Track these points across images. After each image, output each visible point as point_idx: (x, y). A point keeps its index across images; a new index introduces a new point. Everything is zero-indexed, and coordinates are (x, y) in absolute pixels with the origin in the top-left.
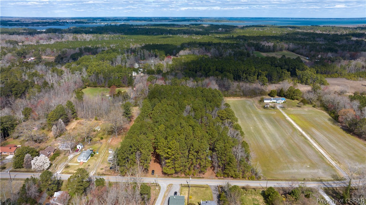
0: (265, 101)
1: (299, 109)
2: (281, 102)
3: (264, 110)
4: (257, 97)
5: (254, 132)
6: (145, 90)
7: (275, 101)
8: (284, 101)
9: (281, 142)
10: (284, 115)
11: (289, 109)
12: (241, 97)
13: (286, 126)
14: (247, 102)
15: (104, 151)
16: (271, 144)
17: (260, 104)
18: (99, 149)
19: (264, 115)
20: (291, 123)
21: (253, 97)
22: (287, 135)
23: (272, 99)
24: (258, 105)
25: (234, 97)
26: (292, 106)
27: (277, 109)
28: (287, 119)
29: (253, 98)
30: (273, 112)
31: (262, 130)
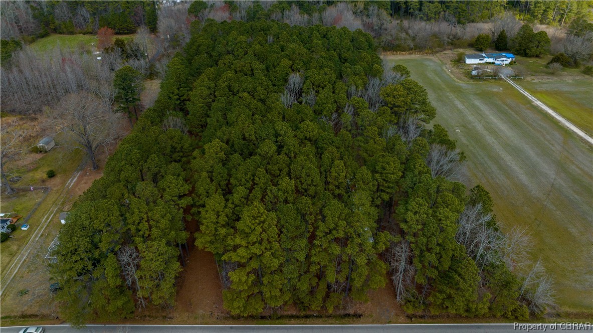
0: (469, 61)
1: (552, 79)
2: (505, 63)
3: (472, 82)
4: (445, 52)
5: (468, 144)
6: (182, 37)
7: (491, 60)
8: (509, 60)
9: (549, 171)
10: (524, 96)
11: (529, 79)
12: (411, 52)
13: (540, 122)
14: (427, 63)
15: (47, 219)
16: (524, 178)
17: (458, 67)
18: (35, 210)
19: (476, 94)
20: (549, 114)
21: (437, 52)
22: (553, 148)
23: (484, 55)
24: (455, 70)
25: (395, 52)
26: (535, 73)
27: (501, 79)
28: (533, 104)
29: (438, 54)
30: (496, 89)
31: (488, 137)
